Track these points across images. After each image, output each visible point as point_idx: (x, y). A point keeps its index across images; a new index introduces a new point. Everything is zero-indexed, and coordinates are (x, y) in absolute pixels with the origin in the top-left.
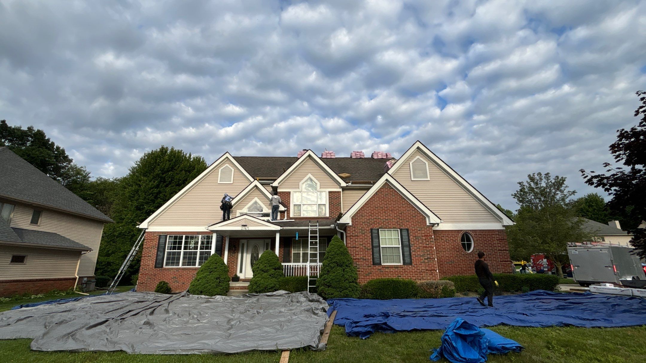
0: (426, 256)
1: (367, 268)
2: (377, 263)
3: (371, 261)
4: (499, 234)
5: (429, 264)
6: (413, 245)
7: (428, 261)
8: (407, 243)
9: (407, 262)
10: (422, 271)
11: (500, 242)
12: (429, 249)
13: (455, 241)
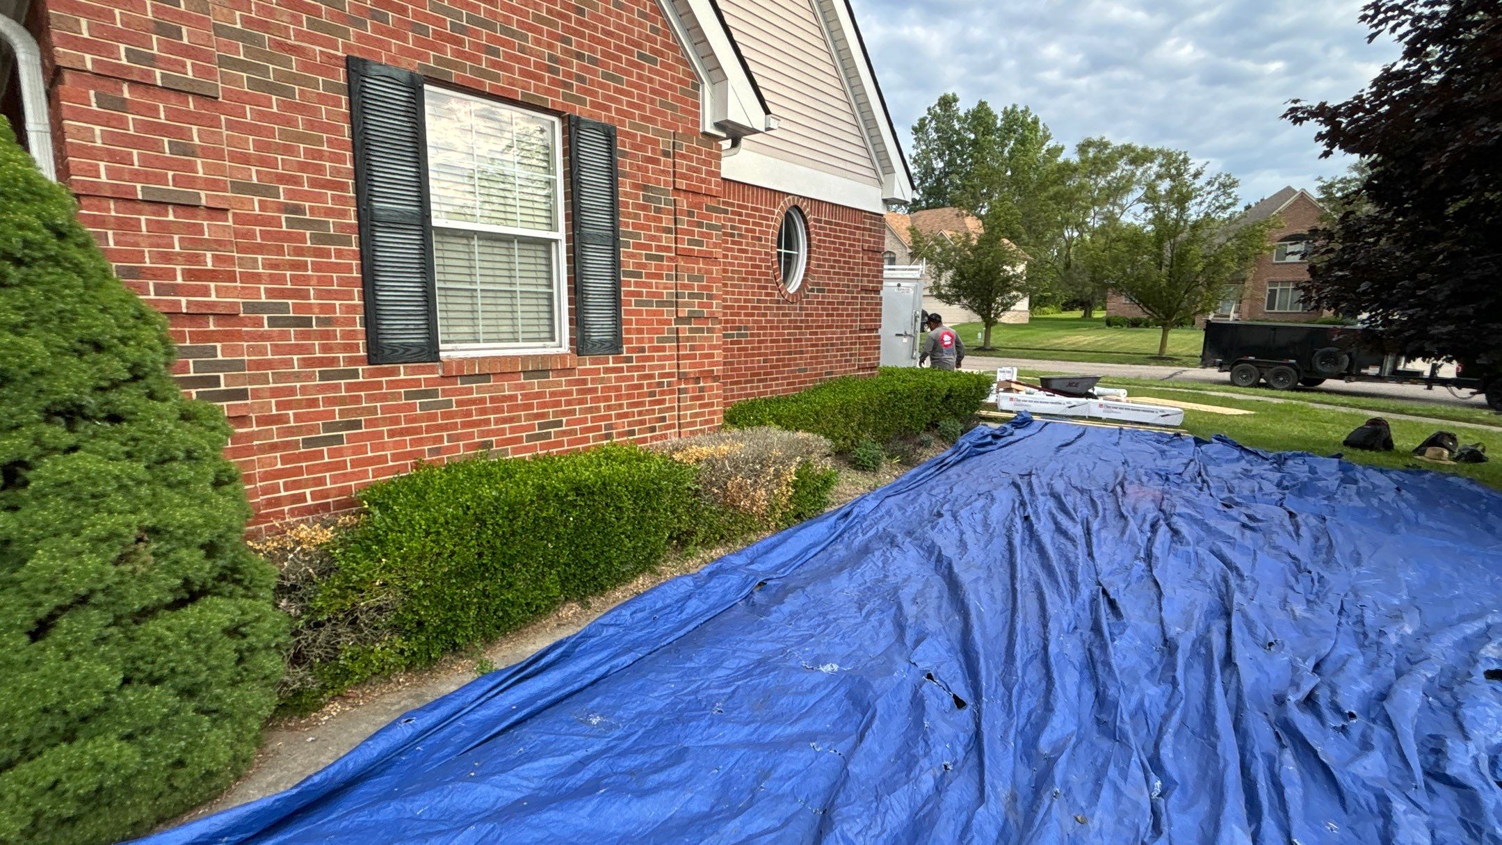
0: (686, 305)
1: (322, 389)
2: (407, 347)
3: (351, 335)
4: (870, 230)
5: (692, 348)
6: (631, 235)
7: (691, 330)
8: (603, 220)
9: (595, 336)
10: (660, 384)
11: (870, 259)
12: (699, 270)
13: (760, 239)
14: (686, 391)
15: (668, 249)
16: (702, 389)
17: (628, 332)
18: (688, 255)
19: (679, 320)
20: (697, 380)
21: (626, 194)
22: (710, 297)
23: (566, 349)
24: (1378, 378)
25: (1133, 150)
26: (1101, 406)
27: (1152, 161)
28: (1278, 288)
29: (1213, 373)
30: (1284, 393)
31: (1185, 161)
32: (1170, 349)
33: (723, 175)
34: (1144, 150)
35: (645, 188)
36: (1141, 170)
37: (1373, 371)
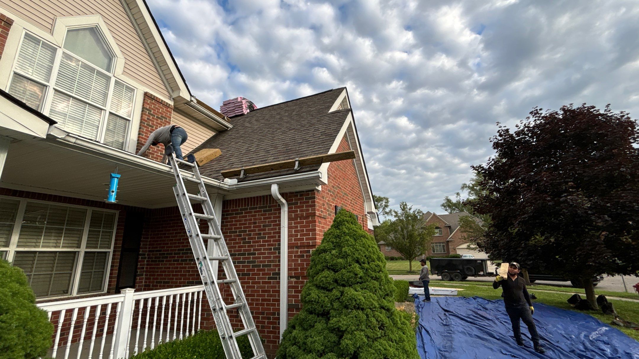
24: (483, 276)
28: (435, 245)
29: (436, 277)
30: (459, 282)
37: (482, 273)
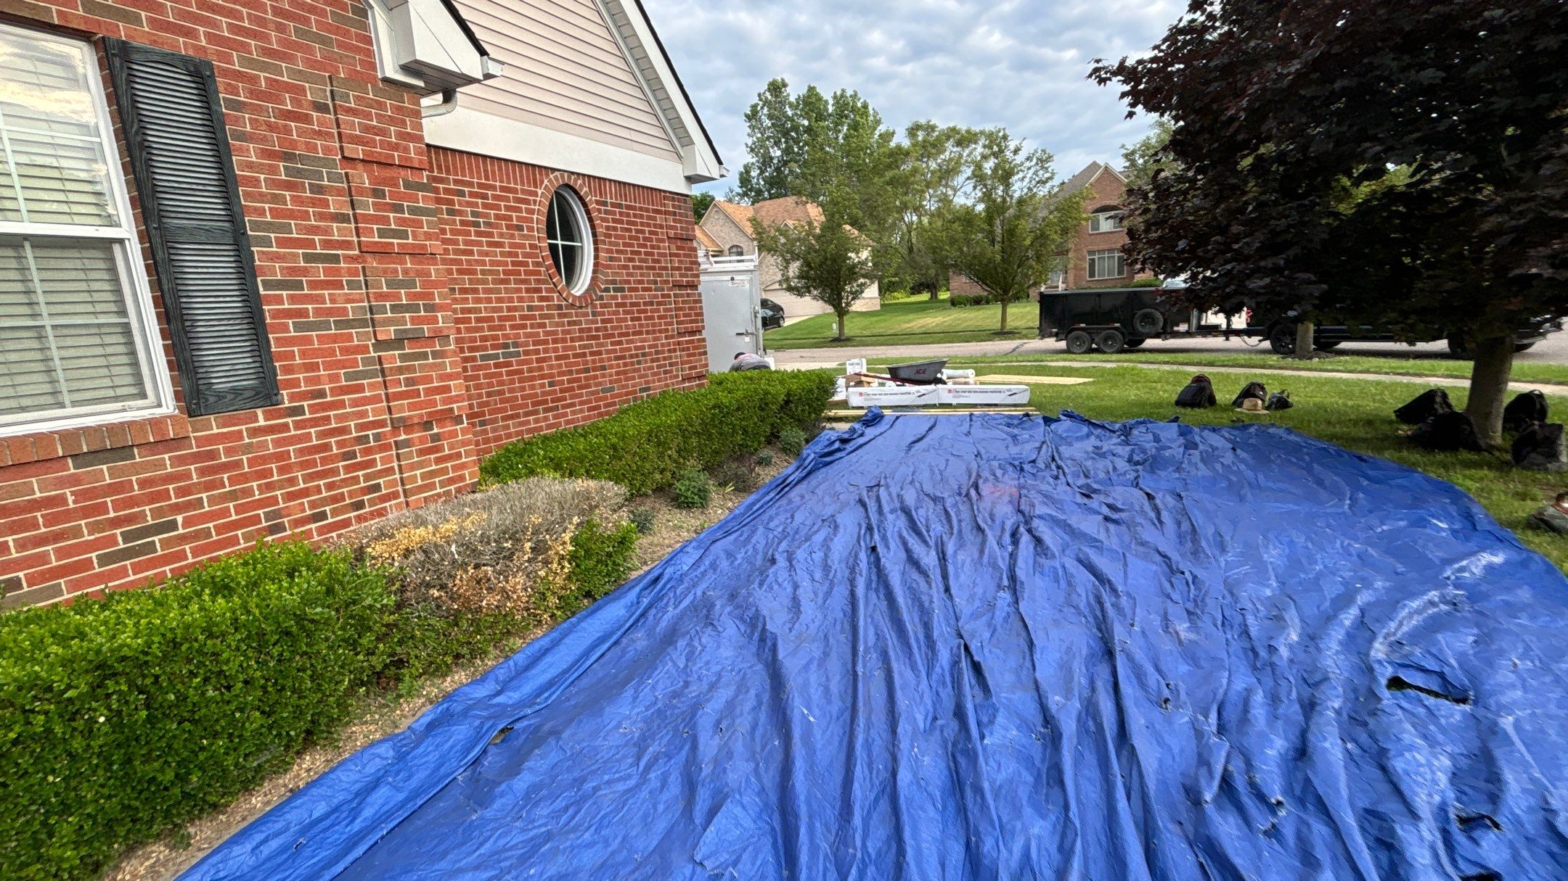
0: (389, 322)
4: (675, 214)
5: (410, 382)
6: (269, 227)
7: (404, 357)
8: (212, 206)
9: (221, 383)
10: (360, 440)
11: (678, 248)
12: (406, 272)
13: (520, 228)
14: (408, 443)
15: (346, 245)
16: (436, 438)
17: (288, 370)
18: (383, 253)
19: (380, 345)
20: (427, 425)
21: (250, 166)
22: (431, 308)
23: (169, 407)
24: (1188, 334)
25: (958, 132)
26: (950, 391)
27: (976, 143)
28: (1096, 257)
29: (1051, 343)
30: (1115, 357)
31: (1005, 137)
32: (1011, 324)
33: (427, 141)
34: (968, 132)
35: (288, 157)
36: (967, 151)
37: (1183, 328)
